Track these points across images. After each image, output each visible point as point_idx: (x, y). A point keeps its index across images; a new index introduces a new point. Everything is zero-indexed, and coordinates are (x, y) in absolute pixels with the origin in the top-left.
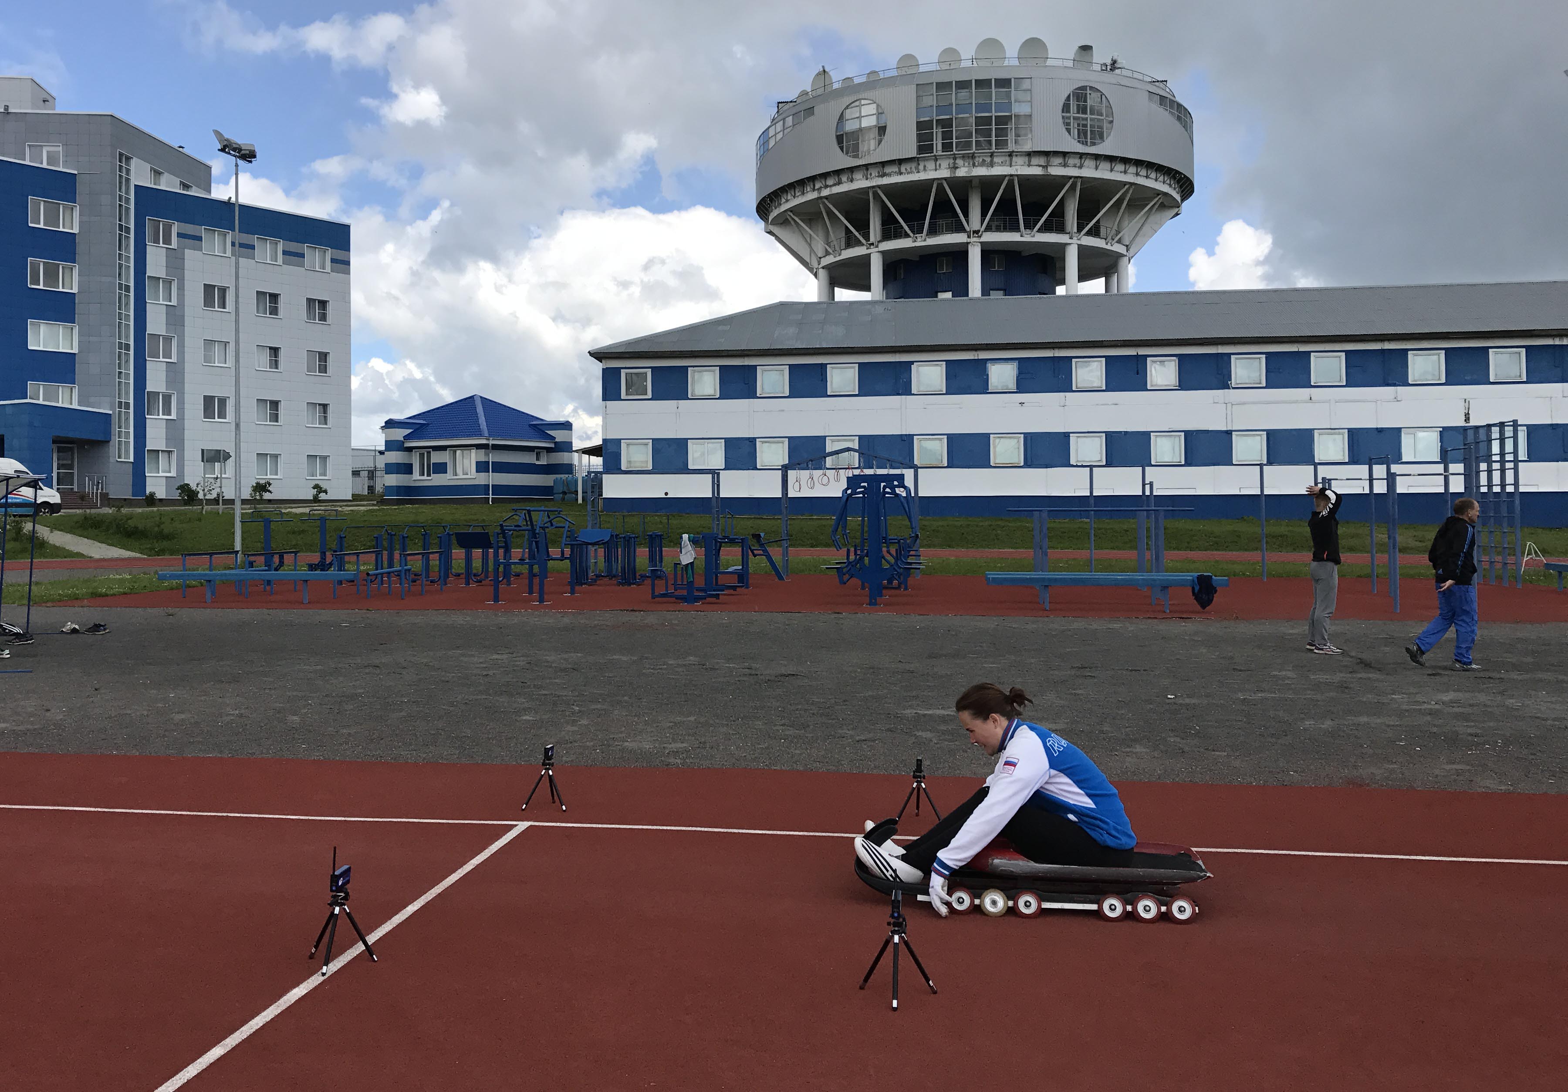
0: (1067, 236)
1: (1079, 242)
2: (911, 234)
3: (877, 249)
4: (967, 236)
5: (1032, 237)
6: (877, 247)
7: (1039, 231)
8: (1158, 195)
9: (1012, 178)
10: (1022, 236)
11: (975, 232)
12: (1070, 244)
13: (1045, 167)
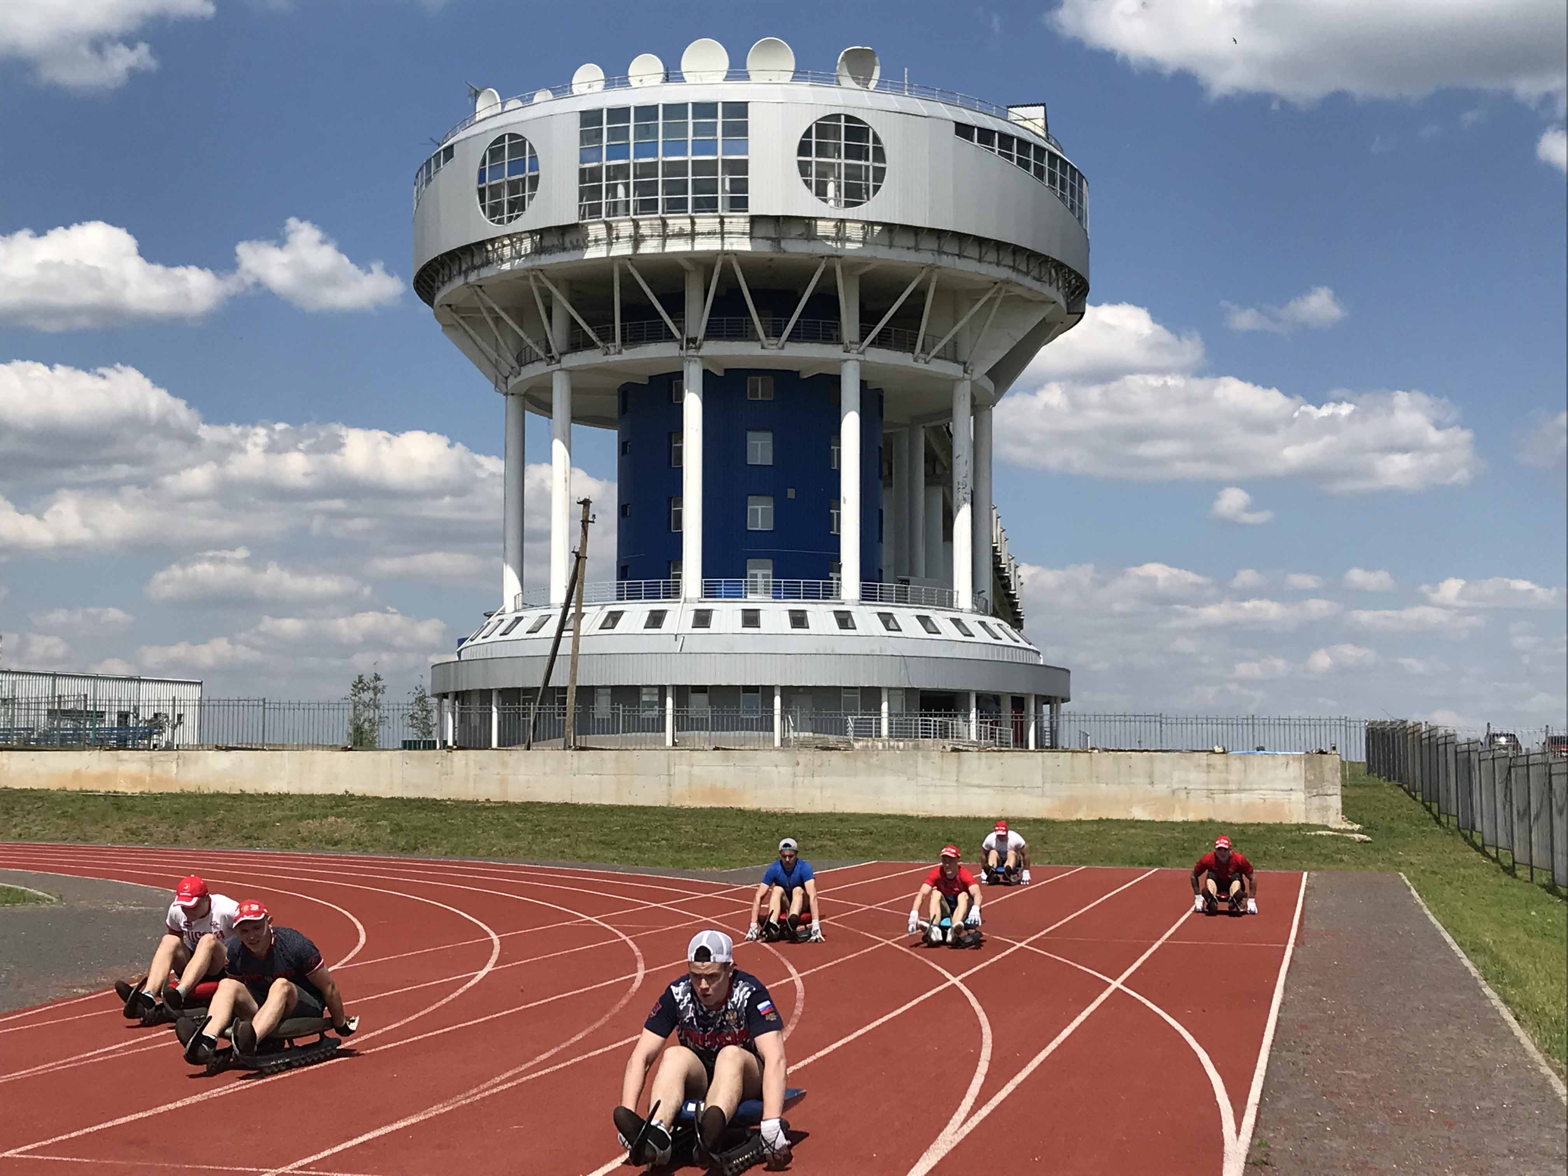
0: (840, 348)
1: (861, 357)
2: (599, 344)
3: (558, 366)
4: (678, 346)
5: (780, 349)
6: (559, 362)
7: (792, 338)
8: (996, 283)
9: (727, 257)
10: (763, 348)
11: (689, 340)
12: (845, 361)
13: (776, 241)
